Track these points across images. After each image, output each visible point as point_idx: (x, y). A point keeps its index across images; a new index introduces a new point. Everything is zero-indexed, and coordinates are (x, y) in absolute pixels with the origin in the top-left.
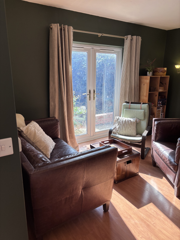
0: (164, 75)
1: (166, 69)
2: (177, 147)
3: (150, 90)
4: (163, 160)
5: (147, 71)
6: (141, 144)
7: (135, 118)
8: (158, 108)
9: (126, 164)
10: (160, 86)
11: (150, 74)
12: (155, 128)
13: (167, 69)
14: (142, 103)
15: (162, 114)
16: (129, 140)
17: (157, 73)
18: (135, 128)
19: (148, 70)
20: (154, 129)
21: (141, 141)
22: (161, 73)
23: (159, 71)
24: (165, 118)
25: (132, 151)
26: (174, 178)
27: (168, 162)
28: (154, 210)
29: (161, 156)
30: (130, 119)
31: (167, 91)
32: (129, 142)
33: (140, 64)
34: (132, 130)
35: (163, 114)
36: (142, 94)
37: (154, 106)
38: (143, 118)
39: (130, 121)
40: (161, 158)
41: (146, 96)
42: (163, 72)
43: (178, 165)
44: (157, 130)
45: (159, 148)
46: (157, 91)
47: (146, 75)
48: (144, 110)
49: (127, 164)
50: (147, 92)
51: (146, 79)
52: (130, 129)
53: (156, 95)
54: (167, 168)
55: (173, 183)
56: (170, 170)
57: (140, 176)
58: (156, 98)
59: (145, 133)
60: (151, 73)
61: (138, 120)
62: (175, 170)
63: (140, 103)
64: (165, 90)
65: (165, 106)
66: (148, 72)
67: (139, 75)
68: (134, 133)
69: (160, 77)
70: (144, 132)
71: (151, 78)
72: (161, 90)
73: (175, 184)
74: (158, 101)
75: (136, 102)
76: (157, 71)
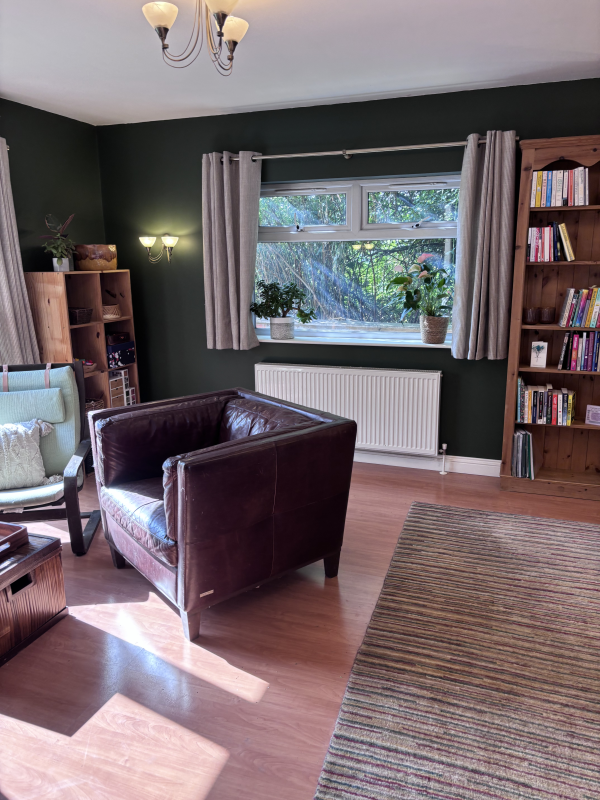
0: (112, 268)
1: (113, 248)
2: (166, 490)
3: (73, 319)
4: (138, 540)
5: (52, 256)
6: (64, 506)
7: (34, 420)
8: (113, 374)
9: (10, 593)
10: (105, 302)
11: (62, 266)
12: (99, 444)
13: (117, 248)
14: (49, 365)
15: (130, 390)
16: (18, 504)
17: (86, 263)
18: (38, 455)
19: (54, 252)
20: (97, 445)
21: (62, 494)
22: (101, 262)
23: (93, 256)
24: (142, 402)
25: (30, 539)
26: (174, 585)
27: (150, 543)
28: (124, 713)
29: (130, 529)
30: (11, 427)
31: (130, 316)
32: (21, 511)
33: (21, 233)
34: (26, 466)
35: (133, 391)
36: (47, 333)
37: (97, 369)
38: (60, 417)
39: (16, 433)
40: (132, 535)
41: (62, 341)
42: (107, 257)
43: (176, 542)
44: (105, 449)
45: (120, 504)
46: (98, 319)
47: (51, 268)
48: (58, 389)
49: (14, 593)
50: (63, 328)
51: (54, 282)
52: (18, 461)
53: (98, 335)
54: (151, 563)
55: (174, 603)
56: (161, 567)
57: (72, 619)
58: (101, 344)
59: (73, 466)
60: (65, 261)
61: (43, 426)
62: (171, 563)
63: (43, 367)
64: (122, 315)
65: (135, 366)
66: (55, 260)
67: (26, 270)
68: (36, 472)
69: (99, 276)
70: (70, 464)
71: (68, 278)
72: (110, 317)
73: (180, 605)
74: (108, 352)
75: (31, 362)
76: (87, 256)
